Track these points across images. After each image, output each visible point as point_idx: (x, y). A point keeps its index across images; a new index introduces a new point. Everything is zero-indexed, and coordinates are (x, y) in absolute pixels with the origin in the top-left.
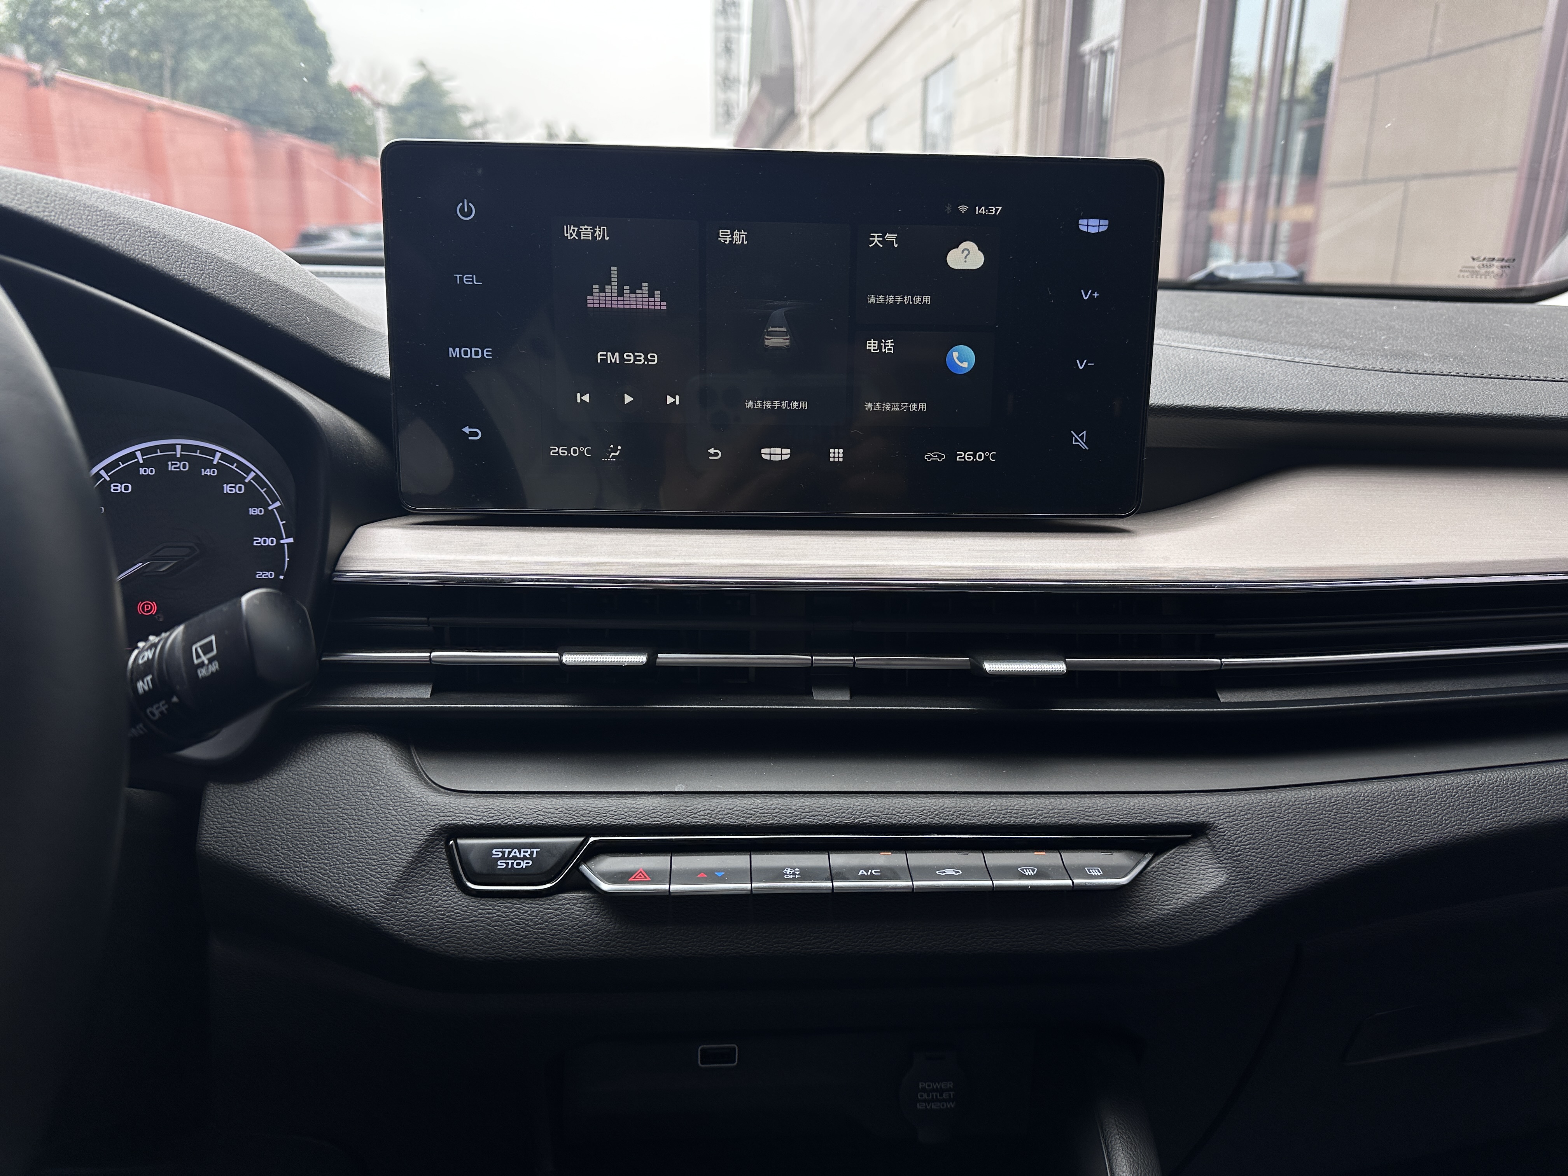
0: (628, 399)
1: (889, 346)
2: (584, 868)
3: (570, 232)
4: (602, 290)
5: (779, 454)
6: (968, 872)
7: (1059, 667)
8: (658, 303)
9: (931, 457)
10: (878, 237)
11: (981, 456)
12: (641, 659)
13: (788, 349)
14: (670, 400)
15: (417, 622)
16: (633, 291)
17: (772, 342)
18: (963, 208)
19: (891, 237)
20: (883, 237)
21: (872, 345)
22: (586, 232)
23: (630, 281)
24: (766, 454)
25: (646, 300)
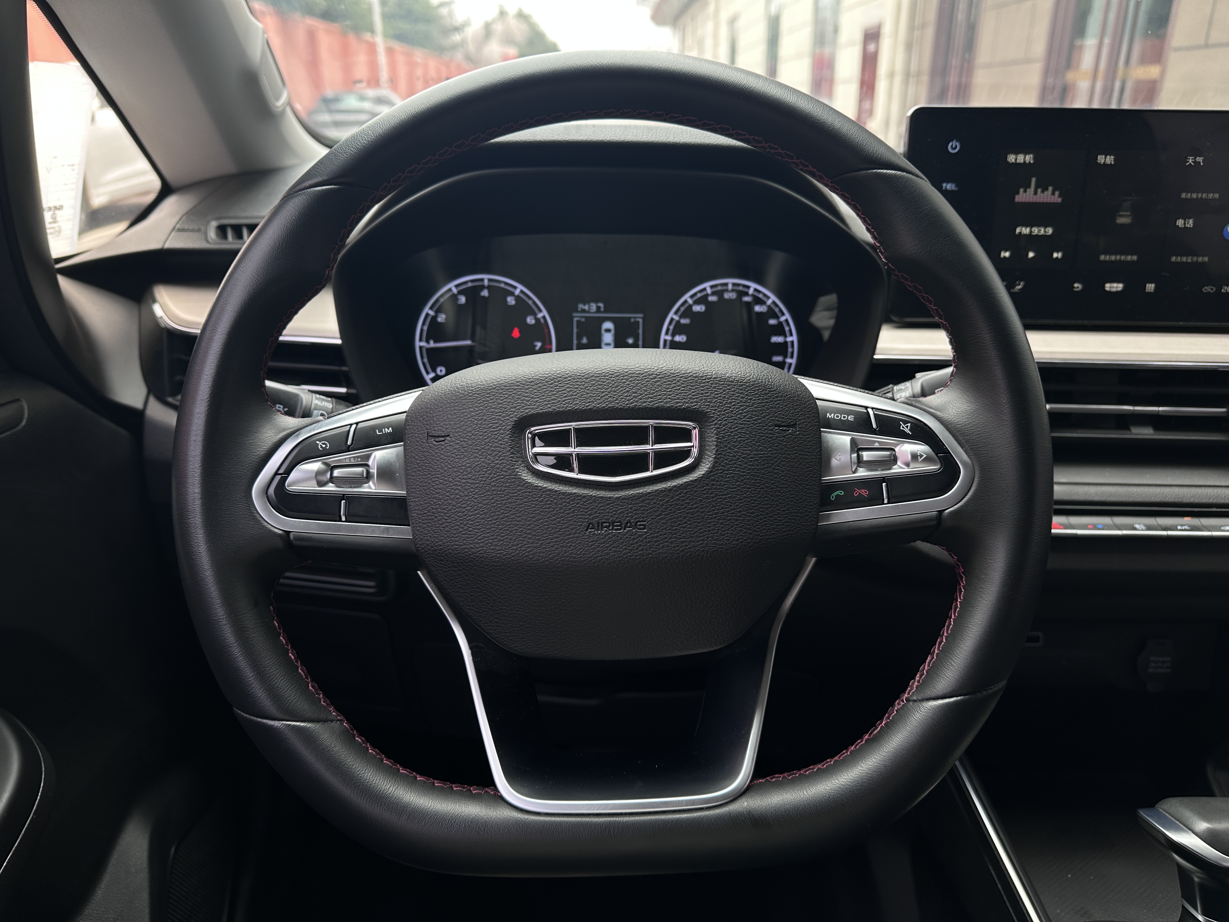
0: (1031, 255)
1: (1190, 223)
3: (1011, 158)
4: (1025, 191)
5: (1116, 287)
8: (1056, 199)
9: (1206, 289)
10: (1192, 159)
13: (1130, 225)
14: (1055, 255)
16: (1043, 192)
17: (1121, 220)
19: (1200, 159)
20: (1195, 159)
21: (1180, 223)
22: (1021, 158)
23: (1042, 186)
24: (1108, 287)
25: (1050, 196)
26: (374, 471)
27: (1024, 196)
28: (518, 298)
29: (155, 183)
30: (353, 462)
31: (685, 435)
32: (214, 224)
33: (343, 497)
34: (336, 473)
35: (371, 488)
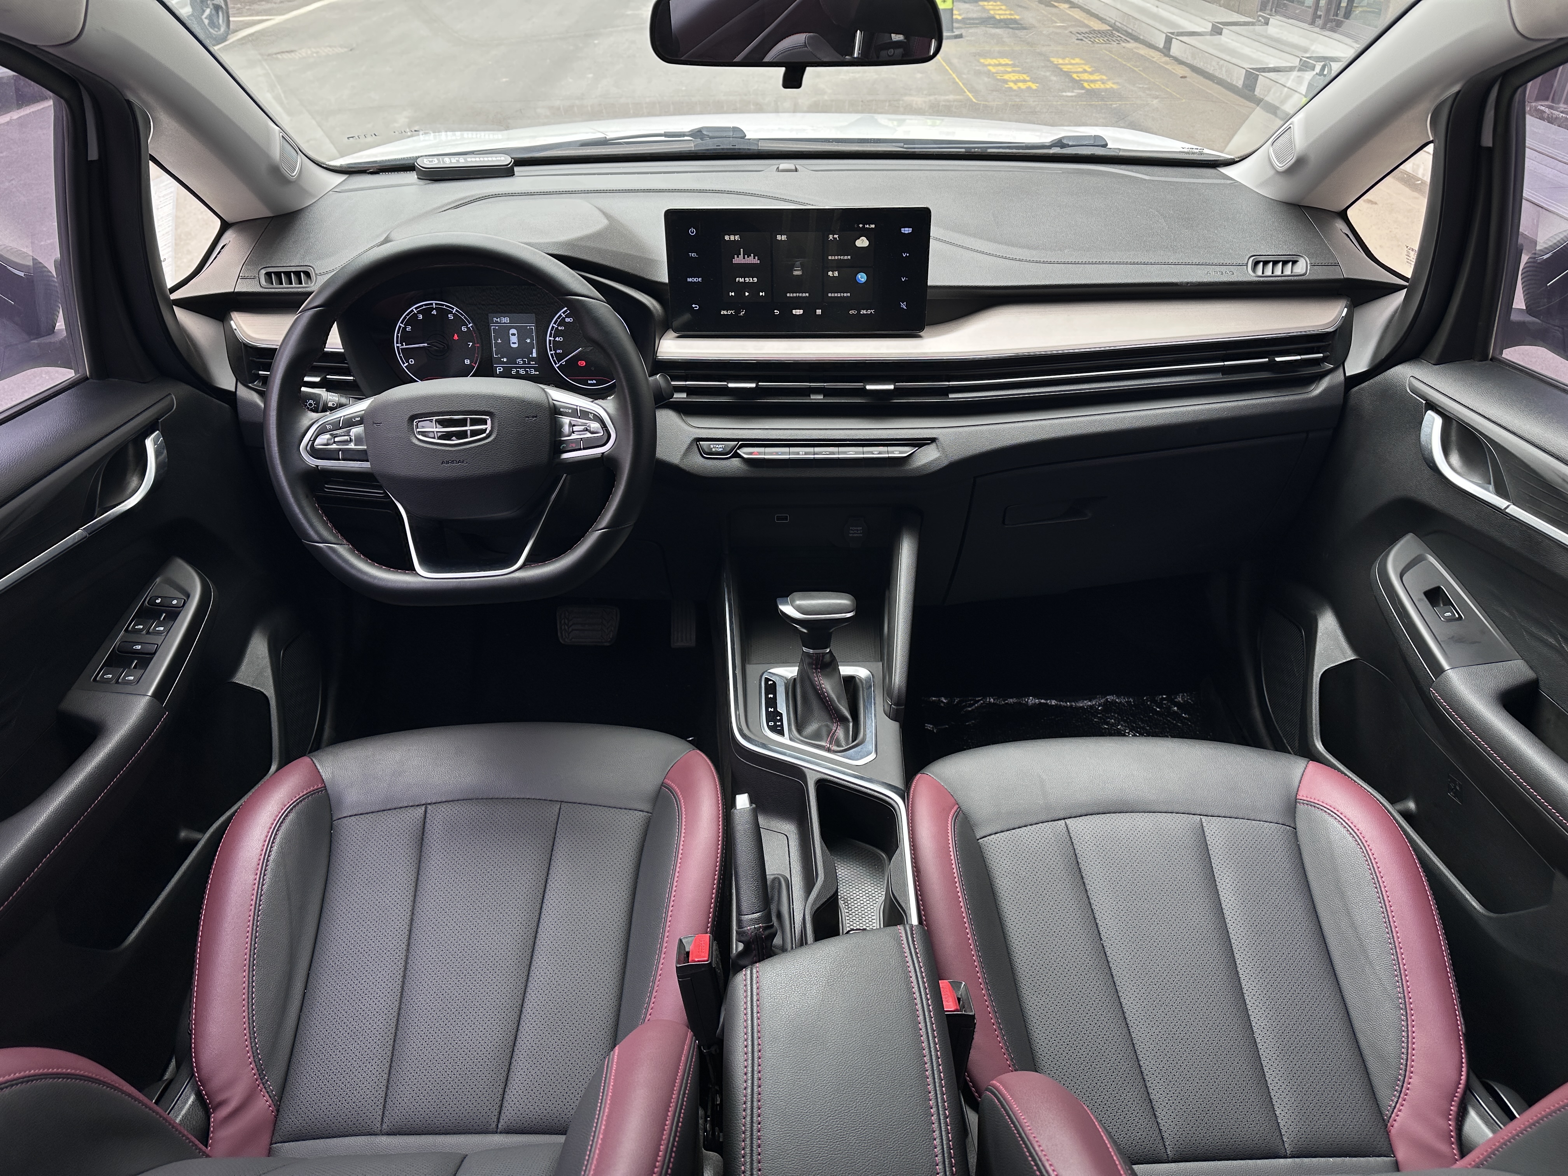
0: (747, 294)
1: (836, 274)
2: (738, 451)
3: (727, 238)
4: (738, 257)
5: (799, 312)
6: (856, 453)
7: (891, 387)
8: (756, 261)
9: (852, 312)
10: (832, 236)
11: (869, 312)
12: (753, 385)
13: (801, 275)
14: (761, 294)
15: (681, 372)
16: (748, 257)
17: (795, 273)
18: (861, 226)
19: (836, 236)
21: (830, 273)
22: (732, 238)
23: (747, 254)
24: (794, 312)
25: (752, 260)
26: (353, 438)
27: (737, 260)
28: (454, 315)
29: (218, 223)
30: (343, 434)
31: (484, 422)
32: (263, 272)
33: (340, 450)
34: (336, 439)
35: (352, 446)
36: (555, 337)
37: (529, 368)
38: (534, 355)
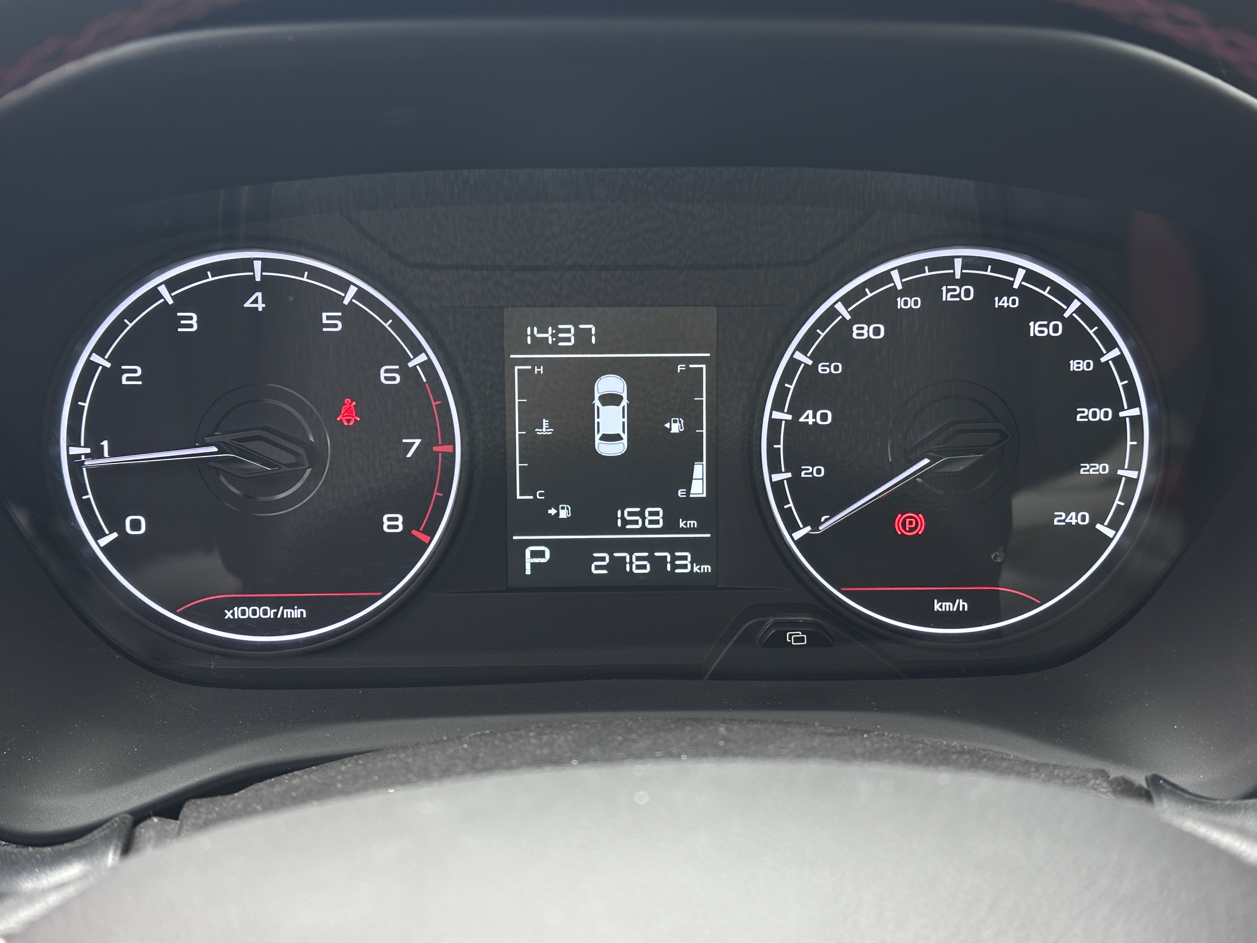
36: (796, 411)
37: (672, 546)
38: (698, 489)
